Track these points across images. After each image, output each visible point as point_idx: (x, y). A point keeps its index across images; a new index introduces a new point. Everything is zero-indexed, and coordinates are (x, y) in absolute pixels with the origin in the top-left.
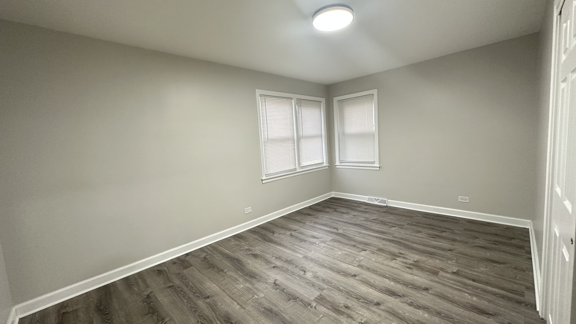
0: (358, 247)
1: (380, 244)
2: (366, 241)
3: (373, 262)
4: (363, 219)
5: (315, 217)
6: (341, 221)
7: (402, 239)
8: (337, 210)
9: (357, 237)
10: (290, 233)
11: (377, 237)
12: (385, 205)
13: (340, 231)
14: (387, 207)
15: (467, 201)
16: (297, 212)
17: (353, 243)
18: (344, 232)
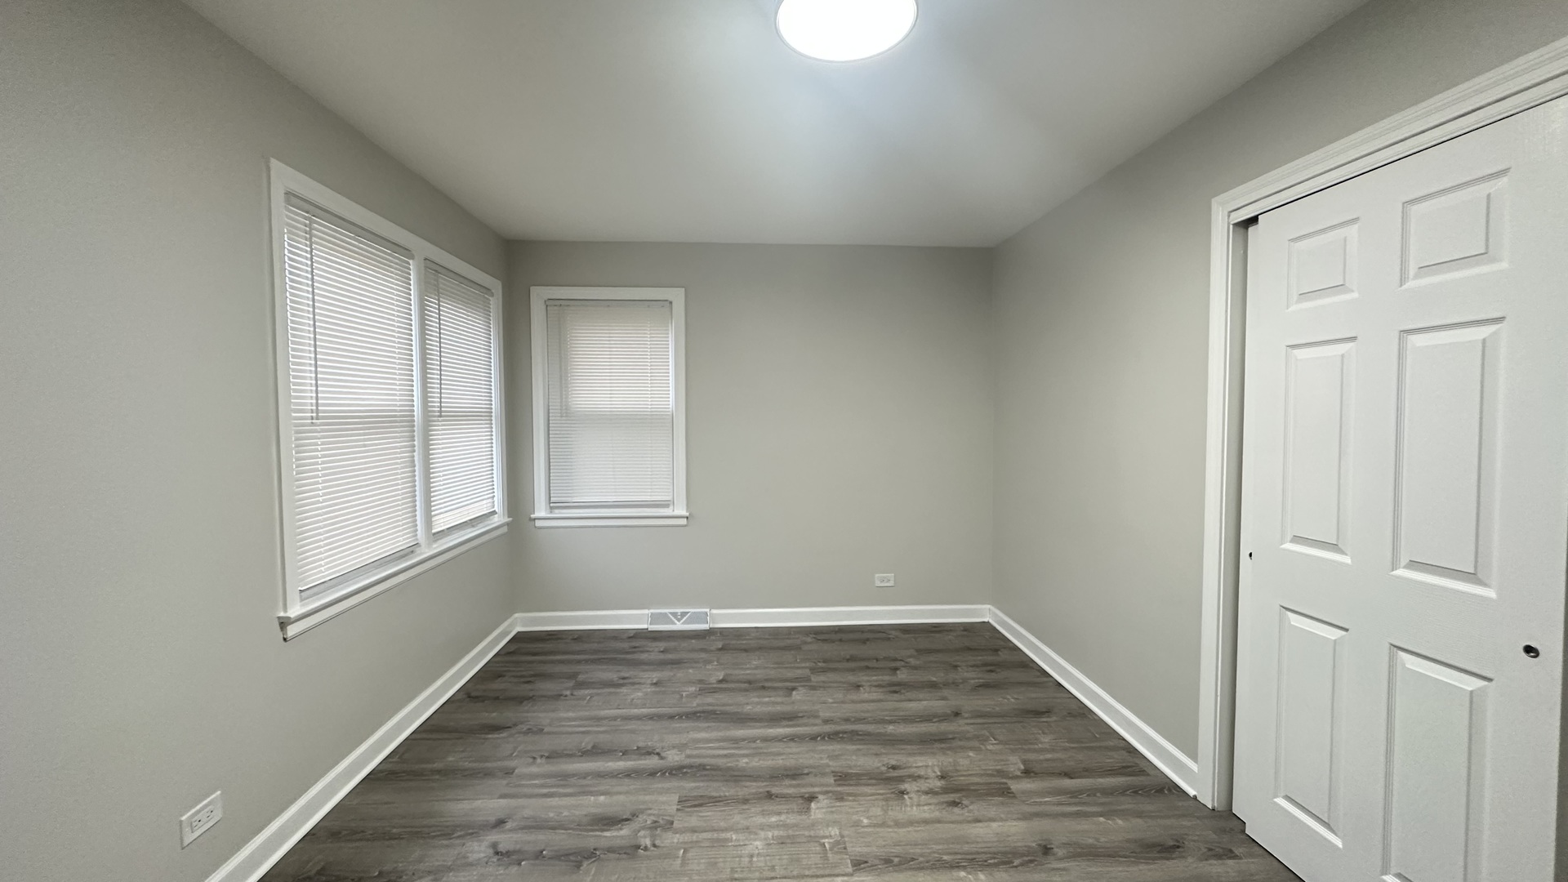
0: (785, 797)
1: (821, 758)
2: (779, 762)
3: (870, 830)
4: (694, 689)
5: (529, 731)
6: (639, 718)
7: (847, 720)
8: (581, 677)
9: (746, 760)
10: (486, 843)
11: (792, 738)
12: (705, 627)
13: (674, 757)
14: (711, 632)
15: (891, 583)
16: (425, 731)
17: (754, 787)
18: (688, 756)
